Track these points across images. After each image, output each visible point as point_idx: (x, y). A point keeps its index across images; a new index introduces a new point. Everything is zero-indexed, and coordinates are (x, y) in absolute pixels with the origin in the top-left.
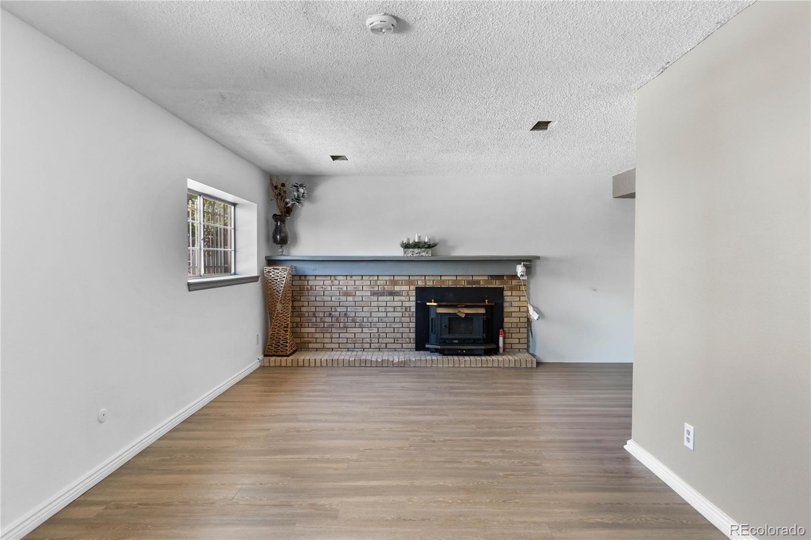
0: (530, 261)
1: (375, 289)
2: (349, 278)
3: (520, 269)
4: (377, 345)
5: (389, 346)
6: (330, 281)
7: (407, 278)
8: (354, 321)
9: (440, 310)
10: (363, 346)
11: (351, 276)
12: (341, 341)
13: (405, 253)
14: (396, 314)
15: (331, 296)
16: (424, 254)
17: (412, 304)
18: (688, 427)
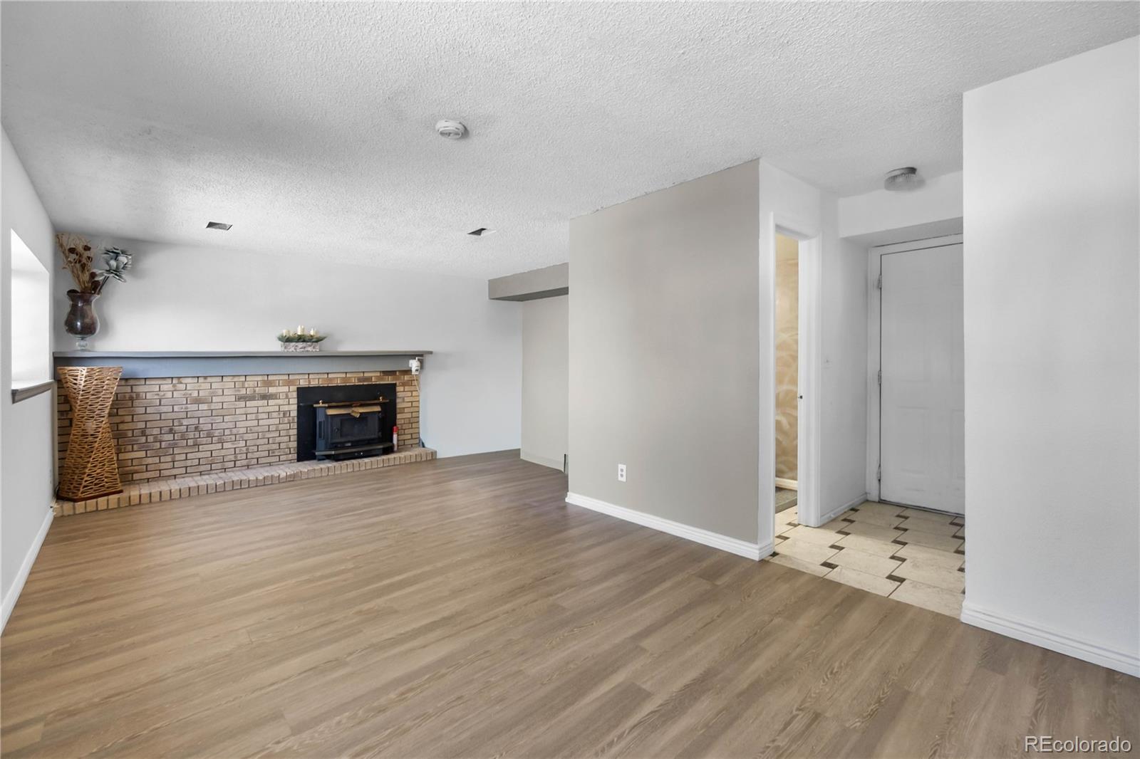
0: (422, 355)
1: (241, 393)
2: (201, 380)
3: (414, 364)
4: (245, 462)
5: (261, 461)
6: (171, 385)
7: (286, 377)
8: (210, 435)
9: (331, 412)
10: (224, 465)
11: (205, 378)
12: (189, 463)
13: (285, 348)
14: (271, 422)
15: (173, 406)
16: (309, 349)
17: (293, 408)
18: (621, 466)
